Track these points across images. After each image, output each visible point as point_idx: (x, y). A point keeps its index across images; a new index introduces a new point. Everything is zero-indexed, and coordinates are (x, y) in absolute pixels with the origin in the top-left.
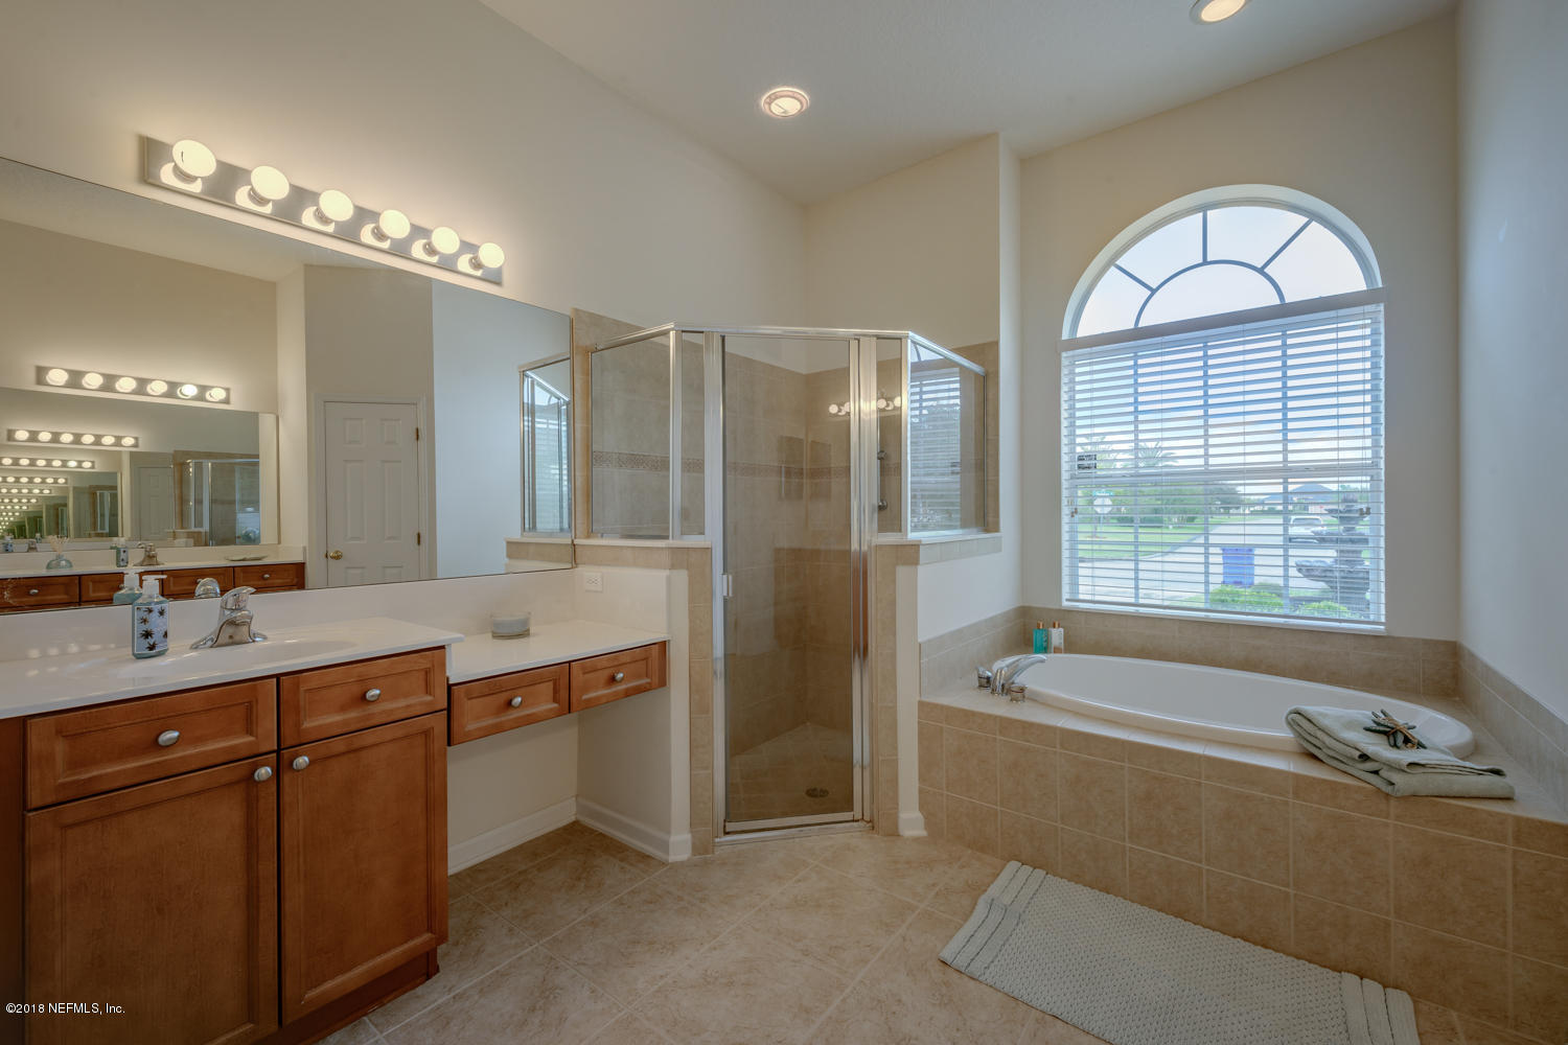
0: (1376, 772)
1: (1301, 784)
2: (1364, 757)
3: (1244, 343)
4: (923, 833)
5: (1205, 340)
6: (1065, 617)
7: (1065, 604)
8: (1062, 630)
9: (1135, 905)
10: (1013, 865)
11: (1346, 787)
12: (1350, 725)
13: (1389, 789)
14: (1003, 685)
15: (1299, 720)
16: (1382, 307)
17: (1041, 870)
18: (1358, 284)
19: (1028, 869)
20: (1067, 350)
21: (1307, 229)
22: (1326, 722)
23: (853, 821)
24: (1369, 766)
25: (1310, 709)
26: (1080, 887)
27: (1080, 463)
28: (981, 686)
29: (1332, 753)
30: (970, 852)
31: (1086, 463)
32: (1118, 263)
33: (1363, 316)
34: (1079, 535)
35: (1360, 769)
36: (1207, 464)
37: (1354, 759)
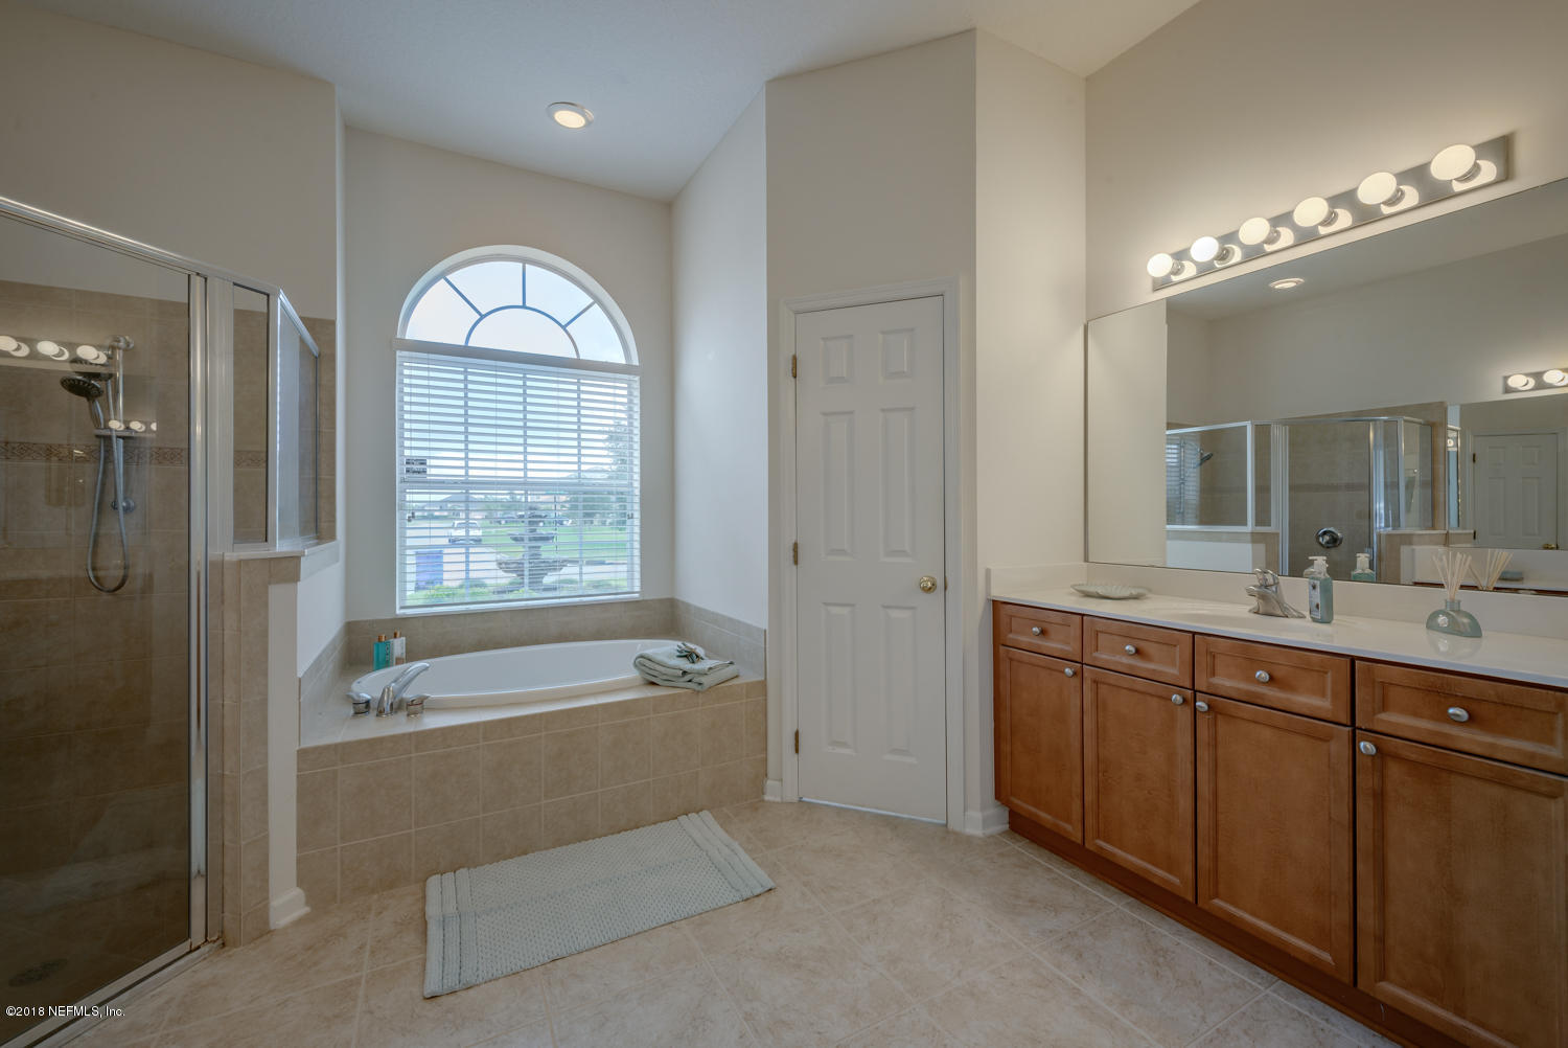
0: (690, 681)
1: (657, 703)
2: (685, 673)
3: (558, 382)
4: (307, 909)
5: (525, 372)
6: (400, 625)
7: (399, 612)
8: (404, 638)
9: (551, 850)
10: (434, 881)
11: (679, 695)
12: (670, 656)
13: (699, 688)
14: (392, 704)
15: (643, 662)
16: (637, 378)
17: (461, 870)
18: (618, 358)
19: (450, 875)
20: (401, 350)
21: (590, 309)
22: (659, 658)
23: (191, 952)
24: (687, 677)
25: (649, 652)
26: (502, 863)
27: (409, 466)
28: (357, 713)
29: (665, 677)
30: (376, 897)
31: (416, 467)
32: (448, 277)
33: (622, 381)
34: (408, 540)
35: (681, 682)
36: (525, 476)
37: (679, 677)
